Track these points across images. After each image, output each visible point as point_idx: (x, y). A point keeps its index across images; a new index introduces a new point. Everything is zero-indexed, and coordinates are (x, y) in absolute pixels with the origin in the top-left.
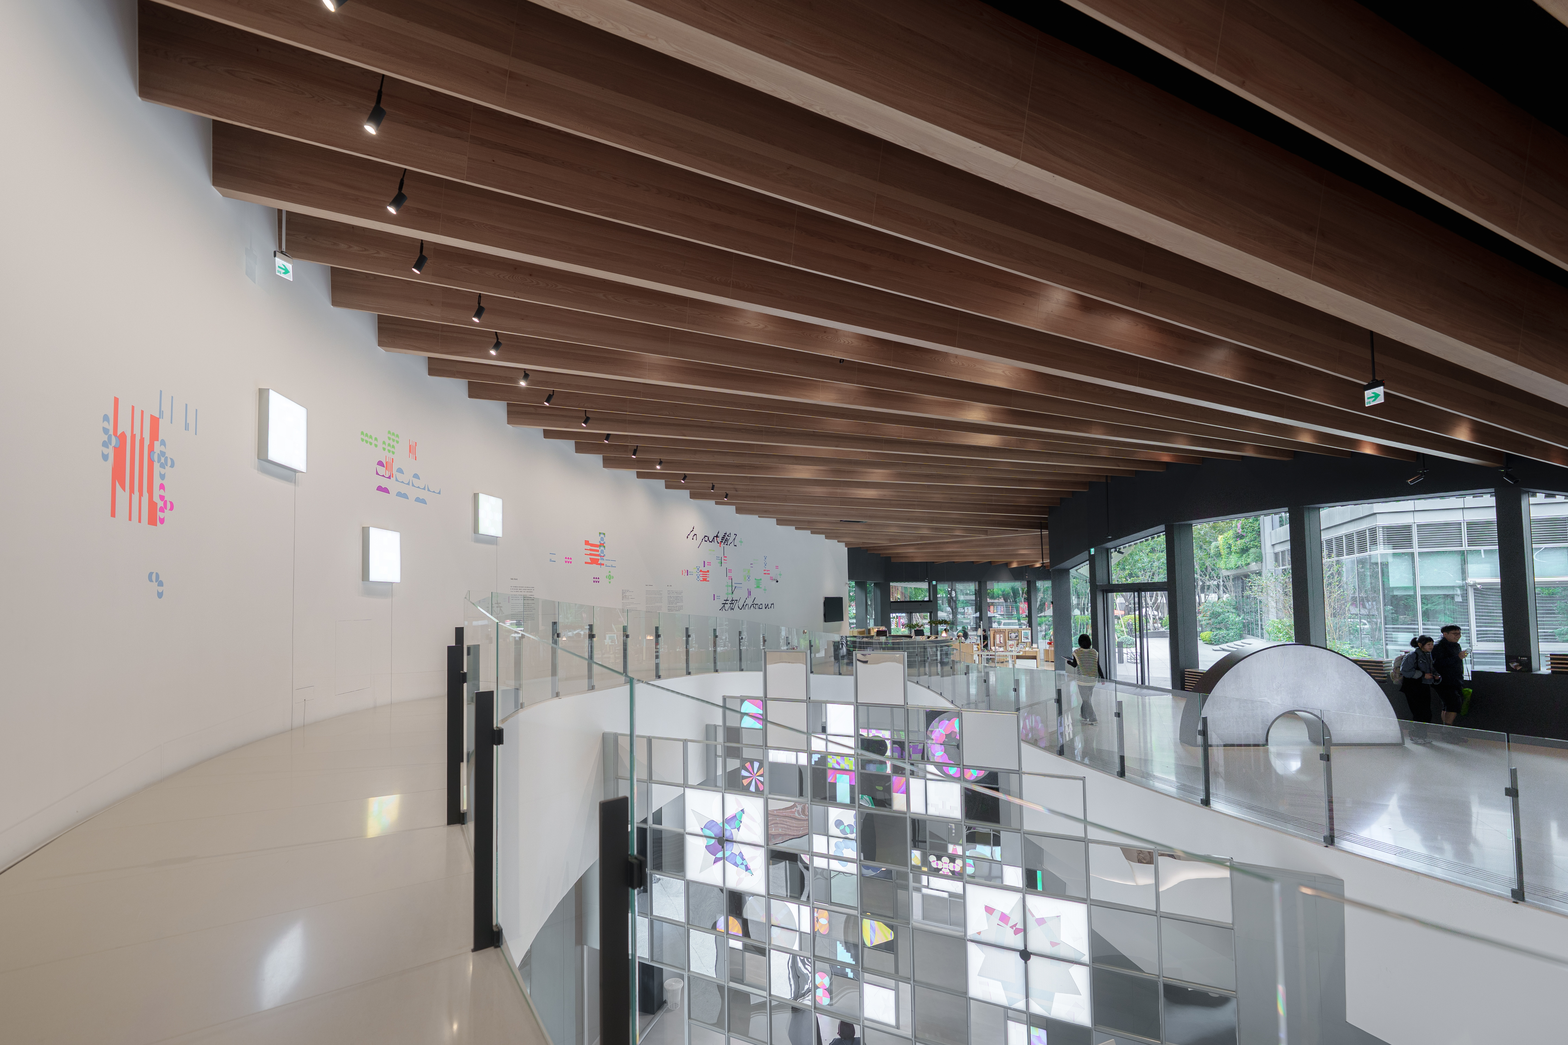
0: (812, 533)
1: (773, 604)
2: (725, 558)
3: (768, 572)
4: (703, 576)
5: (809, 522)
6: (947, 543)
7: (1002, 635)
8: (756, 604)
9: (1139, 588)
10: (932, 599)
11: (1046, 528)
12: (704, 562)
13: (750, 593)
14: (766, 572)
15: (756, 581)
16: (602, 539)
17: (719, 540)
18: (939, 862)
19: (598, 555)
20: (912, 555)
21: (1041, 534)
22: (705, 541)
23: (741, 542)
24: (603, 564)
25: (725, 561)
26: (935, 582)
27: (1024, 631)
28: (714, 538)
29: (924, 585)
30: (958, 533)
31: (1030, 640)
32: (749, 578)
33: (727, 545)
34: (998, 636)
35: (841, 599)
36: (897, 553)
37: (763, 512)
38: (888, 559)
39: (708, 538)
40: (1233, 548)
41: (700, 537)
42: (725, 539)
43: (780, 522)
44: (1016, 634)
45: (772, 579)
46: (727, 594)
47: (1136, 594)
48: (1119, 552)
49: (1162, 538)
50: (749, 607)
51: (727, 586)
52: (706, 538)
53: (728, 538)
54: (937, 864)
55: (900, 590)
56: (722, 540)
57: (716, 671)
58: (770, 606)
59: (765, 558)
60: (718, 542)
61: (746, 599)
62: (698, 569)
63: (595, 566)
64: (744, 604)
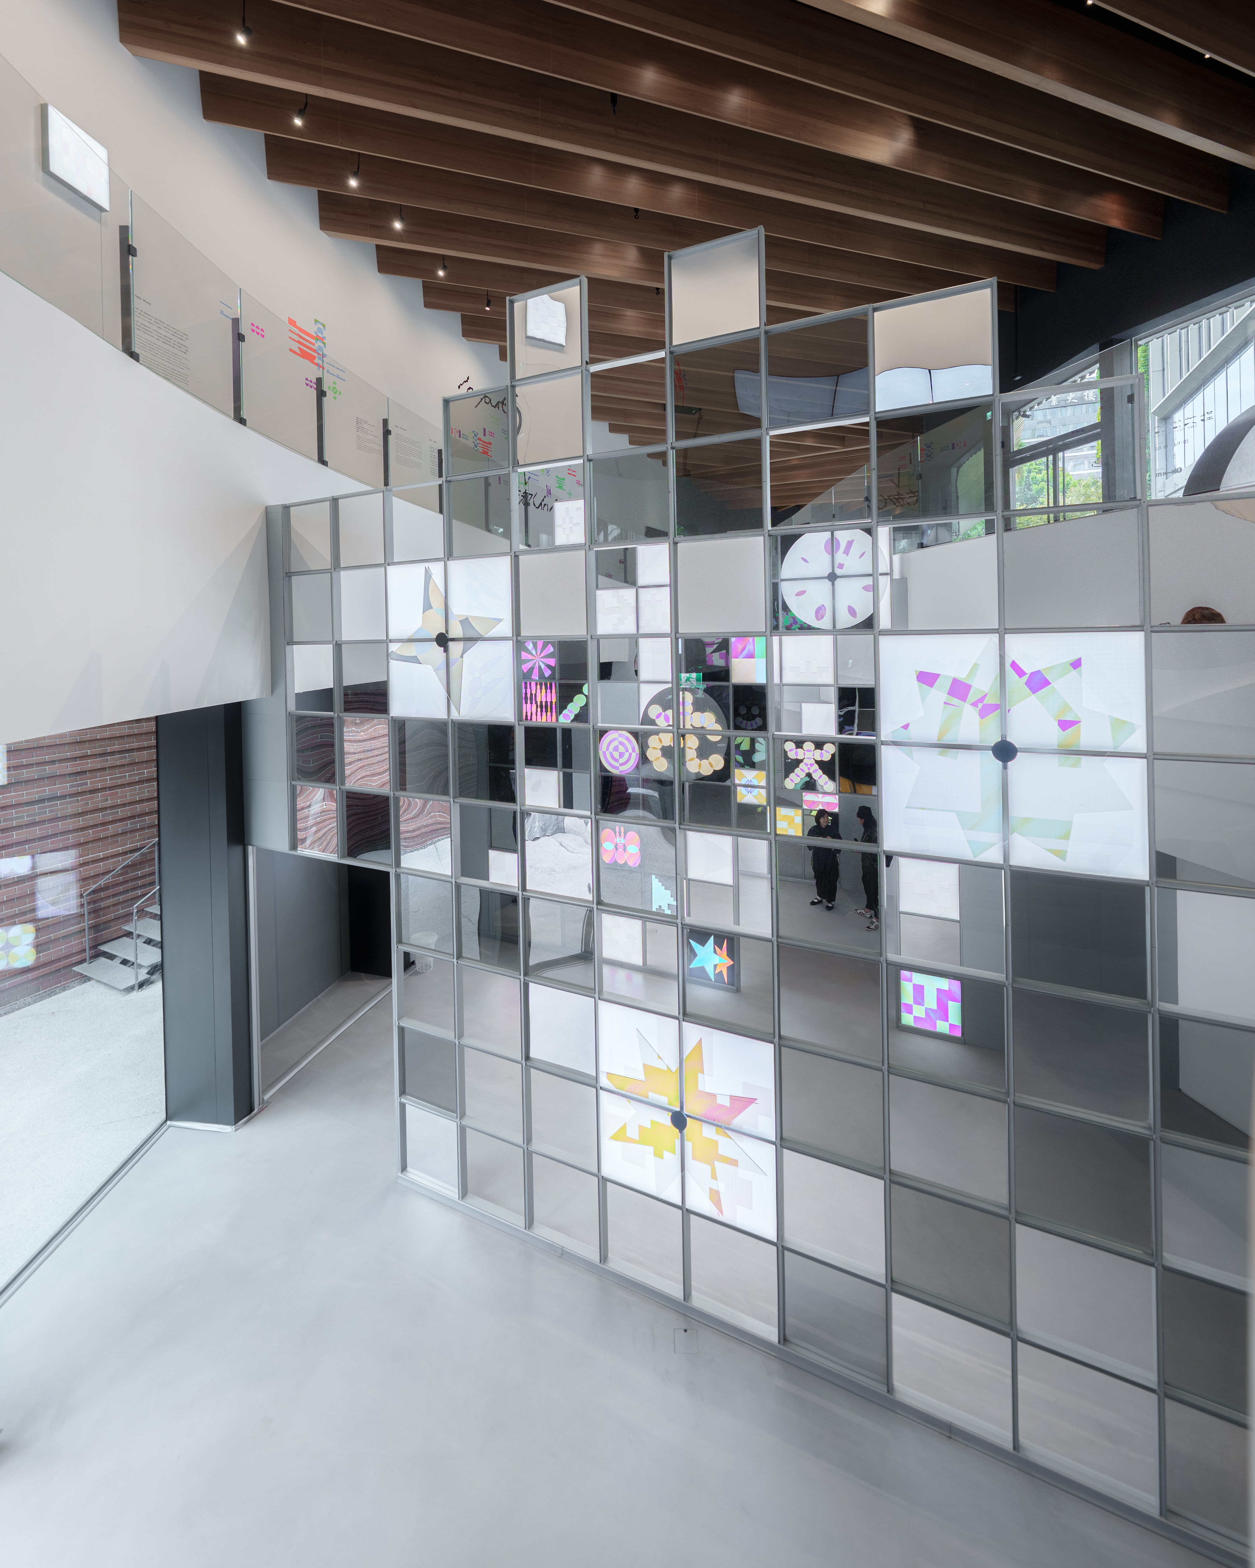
3: (574, 473)
4: (483, 447)
12: (484, 429)
13: (549, 491)
15: (557, 479)
16: (320, 331)
18: (799, 750)
19: (314, 351)
22: (486, 402)
24: (323, 368)
28: (498, 404)
39: (490, 400)
46: (519, 482)
52: (487, 399)
54: (796, 754)
60: (503, 410)
61: (545, 497)
62: (476, 436)
63: (307, 362)
64: (541, 503)
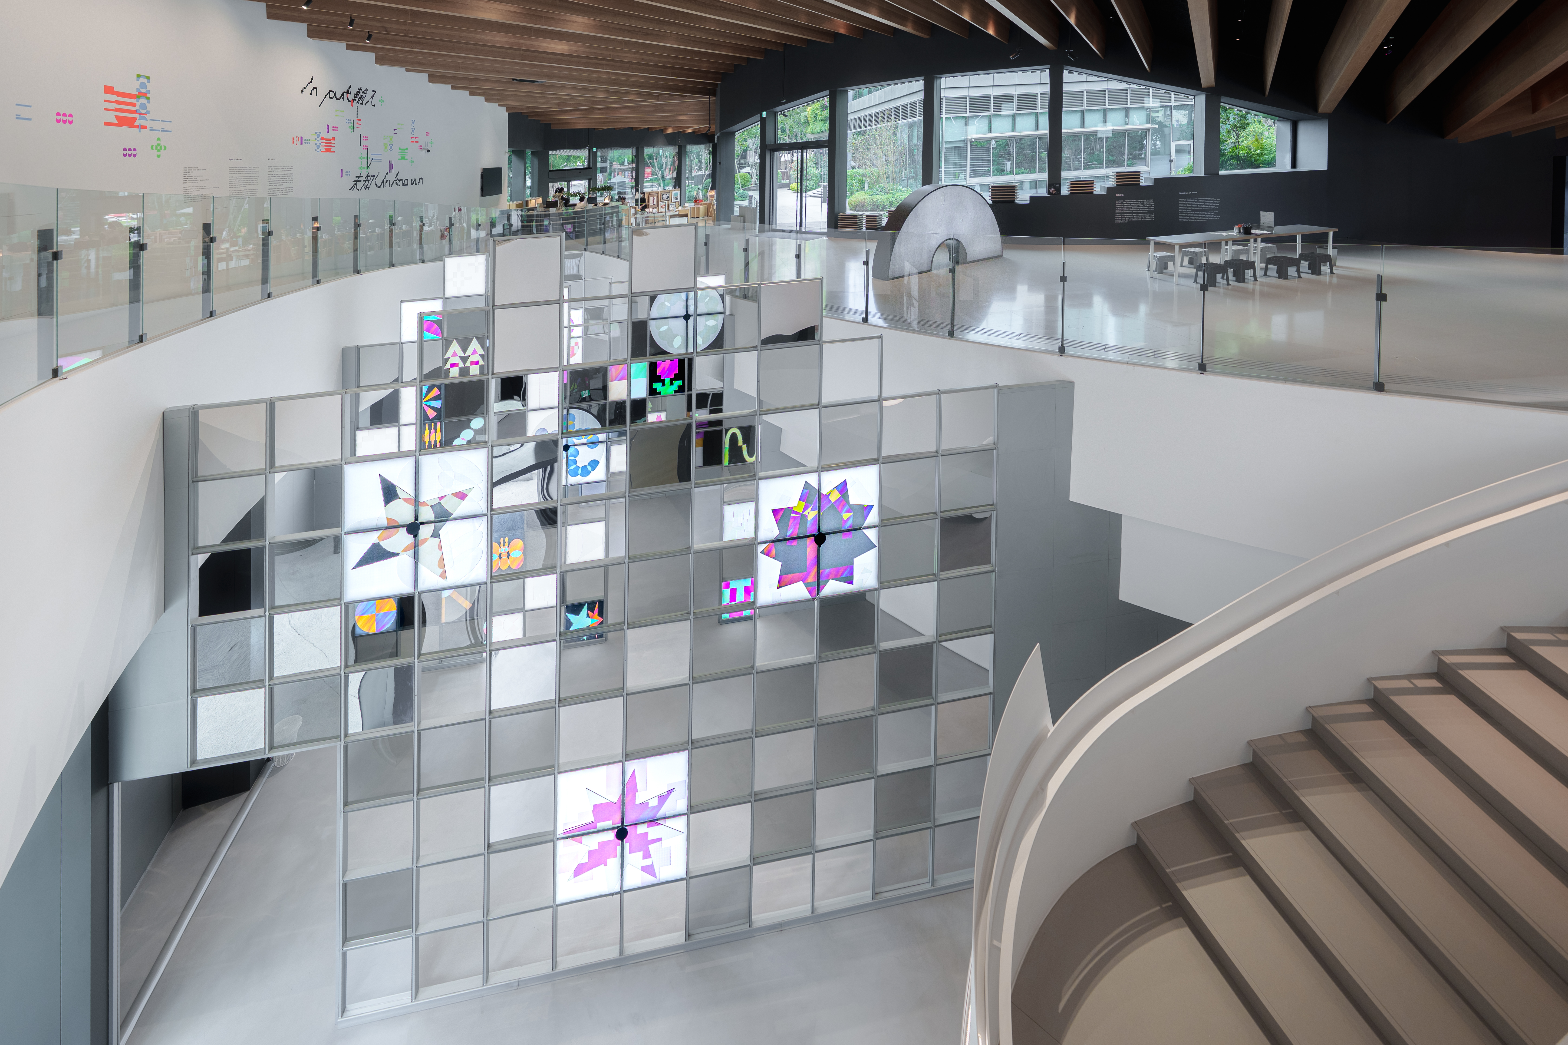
0: (471, 94)
1: (422, 179)
2: (359, 122)
3: (417, 140)
4: (325, 146)
5: (472, 80)
6: (616, 108)
7: (655, 197)
8: (399, 180)
9: (802, 146)
10: (591, 166)
11: (714, 95)
12: (328, 126)
13: (392, 167)
14: (413, 140)
15: (400, 151)
16: (143, 85)
17: (351, 97)
19: (135, 112)
20: (575, 121)
21: (710, 100)
22: (330, 98)
23: (382, 101)
24: (145, 127)
25: (359, 126)
26: (595, 149)
27: (675, 192)
28: (343, 95)
29: (583, 153)
30: (632, 98)
31: (679, 200)
32: (391, 147)
33: (362, 104)
34: (651, 198)
35: (501, 169)
36: (560, 120)
37: (412, 64)
38: (548, 126)
39: (335, 94)
40: (819, 117)
41: (322, 91)
42: (359, 97)
43: (433, 78)
44: (668, 195)
45: (421, 148)
46: (361, 168)
47: (800, 151)
48: (784, 115)
49: (826, 101)
50: (391, 183)
51: (361, 158)
52: (332, 94)
53: (364, 95)
55: (559, 158)
56: (354, 97)
57: (358, 272)
58: (417, 181)
59: (413, 123)
60: (348, 99)
61: (387, 174)
62: (318, 136)
63: (126, 128)
64: (383, 181)
